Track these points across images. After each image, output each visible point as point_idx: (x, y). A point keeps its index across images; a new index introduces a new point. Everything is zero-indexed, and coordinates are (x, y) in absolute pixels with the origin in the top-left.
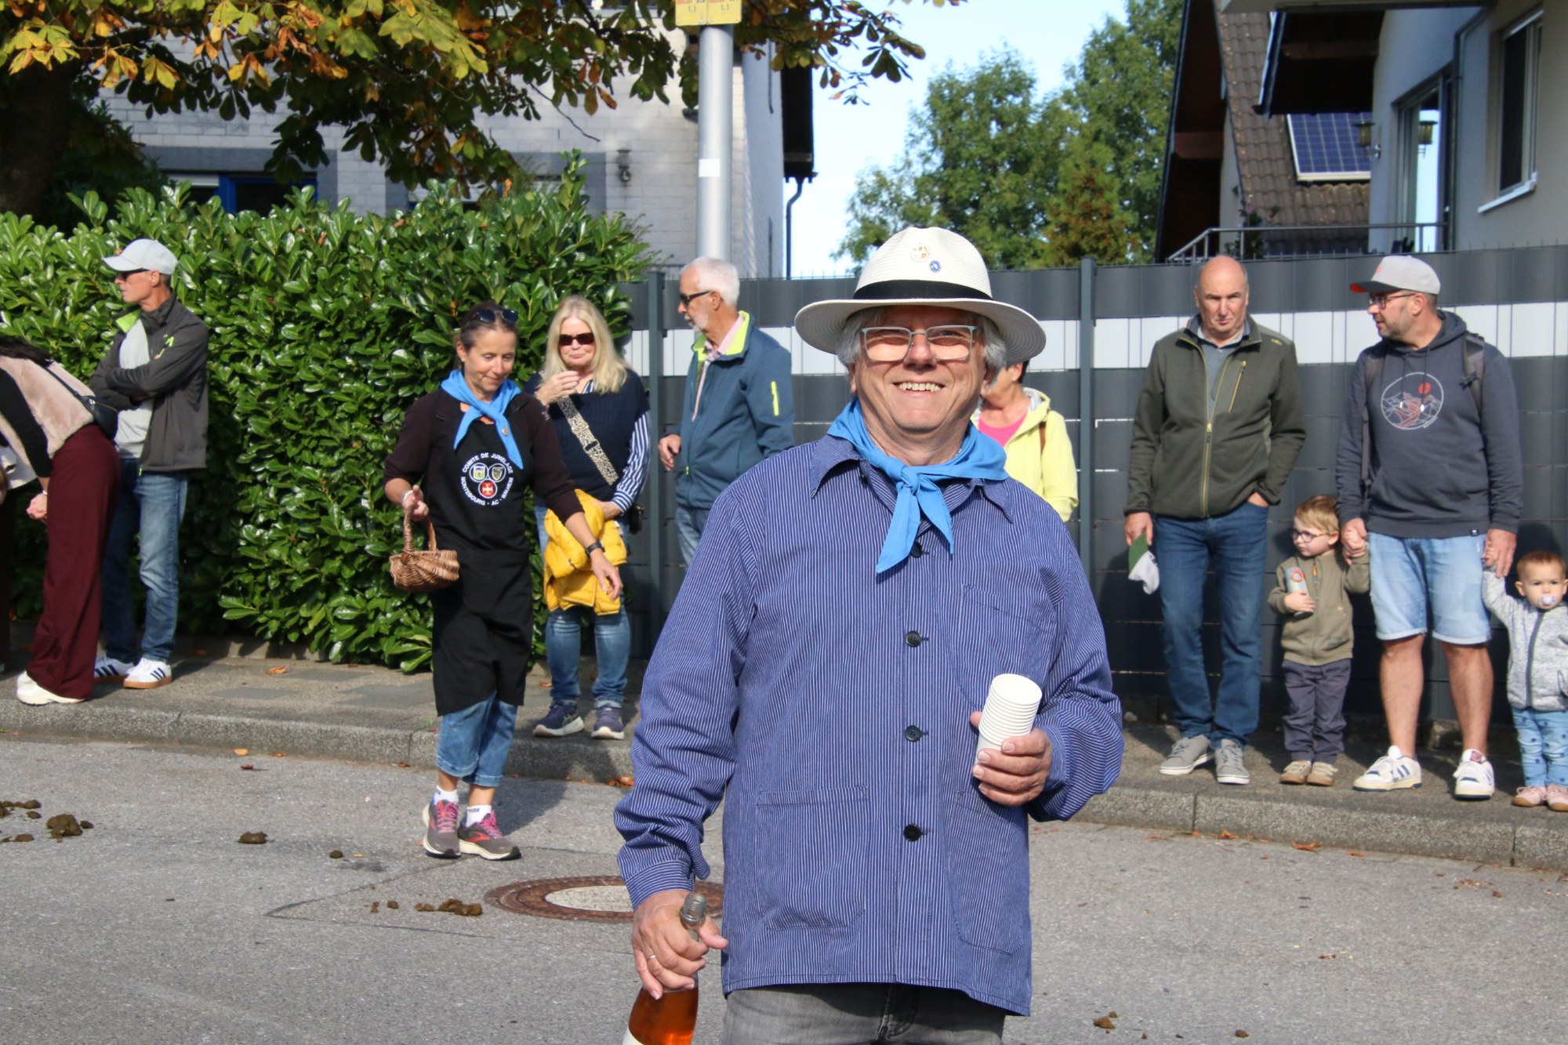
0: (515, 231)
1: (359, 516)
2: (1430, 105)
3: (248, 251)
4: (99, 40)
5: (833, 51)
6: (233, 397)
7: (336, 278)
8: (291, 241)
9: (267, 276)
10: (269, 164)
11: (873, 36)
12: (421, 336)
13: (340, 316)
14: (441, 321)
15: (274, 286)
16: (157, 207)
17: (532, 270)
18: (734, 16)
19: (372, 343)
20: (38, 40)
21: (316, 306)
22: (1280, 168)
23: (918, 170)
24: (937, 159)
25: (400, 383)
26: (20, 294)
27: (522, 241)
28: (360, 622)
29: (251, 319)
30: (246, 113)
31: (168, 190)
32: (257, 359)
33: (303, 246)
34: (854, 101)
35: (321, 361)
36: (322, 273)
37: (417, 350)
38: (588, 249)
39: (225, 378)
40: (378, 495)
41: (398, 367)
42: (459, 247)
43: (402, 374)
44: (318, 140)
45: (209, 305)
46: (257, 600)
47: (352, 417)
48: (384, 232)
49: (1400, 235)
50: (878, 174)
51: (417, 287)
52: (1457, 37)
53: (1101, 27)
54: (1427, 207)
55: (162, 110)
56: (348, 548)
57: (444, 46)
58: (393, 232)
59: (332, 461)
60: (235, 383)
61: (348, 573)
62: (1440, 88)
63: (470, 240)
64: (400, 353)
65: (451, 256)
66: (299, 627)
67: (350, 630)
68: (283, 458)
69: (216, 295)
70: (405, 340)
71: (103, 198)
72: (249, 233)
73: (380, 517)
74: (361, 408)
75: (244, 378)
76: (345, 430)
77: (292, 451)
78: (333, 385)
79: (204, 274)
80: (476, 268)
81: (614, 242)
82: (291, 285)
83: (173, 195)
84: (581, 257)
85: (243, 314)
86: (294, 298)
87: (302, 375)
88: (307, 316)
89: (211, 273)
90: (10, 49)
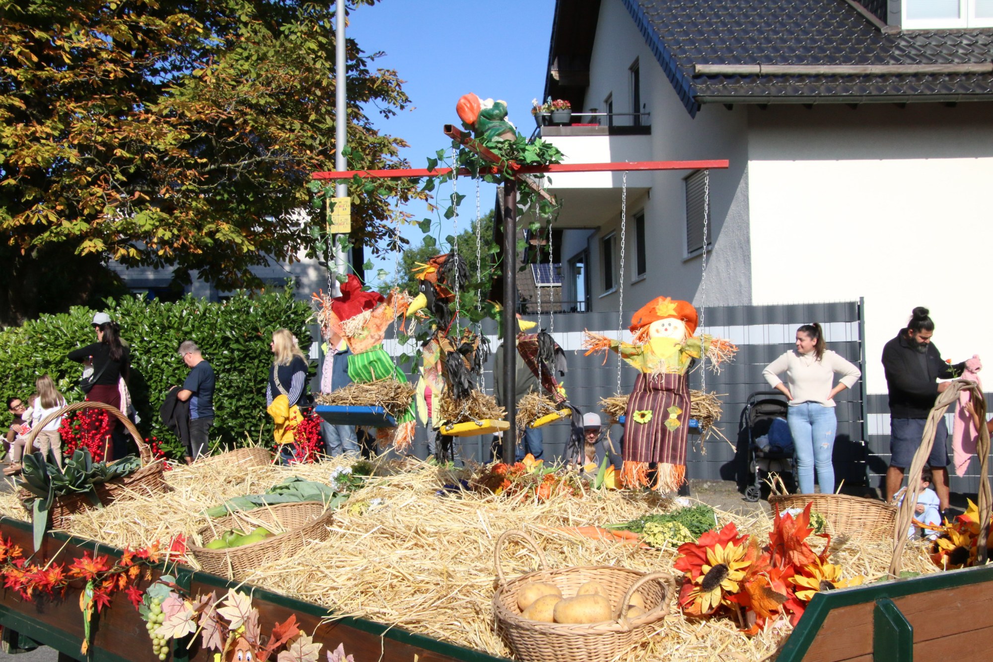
0: (268, 307)
2: (580, 261)
3: (169, 317)
4: (113, 243)
5: (376, 241)
6: (163, 370)
7: (202, 326)
8: (185, 313)
9: (176, 326)
10: (171, 285)
11: (390, 236)
12: (234, 346)
13: (204, 339)
14: (241, 341)
15: (178, 329)
16: (134, 302)
17: (275, 321)
18: (348, 229)
19: (215, 349)
20: (92, 244)
21: (194, 336)
22: (529, 282)
23: (400, 282)
24: (407, 278)
25: (226, 364)
26: (84, 335)
27: (271, 311)
29: (171, 341)
30: (163, 266)
31: (139, 296)
32: (172, 356)
33: (190, 314)
34: (384, 259)
37: (232, 351)
38: (295, 313)
39: (160, 363)
40: (218, 404)
41: (225, 358)
42: (248, 313)
43: (227, 360)
44: (188, 275)
45: (155, 337)
46: (173, 445)
48: (219, 309)
49: (573, 305)
50: (386, 283)
51: (232, 328)
52: (588, 239)
53: (462, 233)
54: (581, 296)
55: (132, 267)
57: (238, 240)
58: (223, 308)
60: (164, 365)
62: (583, 256)
63: (251, 310)
64: (226, 352)
65: (245, 317)
70: (228, 347)
71: (114, 299)
72: (169, 310)
73: (219, 413)
75: (167, 363)
79: (152, 326)
80: (254, 320)
81: (305, 311)
82: (185, 328)
83: (141, 297)
84: (292, 316)
85: (166, 339)
86: (186, 333)
89: (155, 325)
90: (82, 247)
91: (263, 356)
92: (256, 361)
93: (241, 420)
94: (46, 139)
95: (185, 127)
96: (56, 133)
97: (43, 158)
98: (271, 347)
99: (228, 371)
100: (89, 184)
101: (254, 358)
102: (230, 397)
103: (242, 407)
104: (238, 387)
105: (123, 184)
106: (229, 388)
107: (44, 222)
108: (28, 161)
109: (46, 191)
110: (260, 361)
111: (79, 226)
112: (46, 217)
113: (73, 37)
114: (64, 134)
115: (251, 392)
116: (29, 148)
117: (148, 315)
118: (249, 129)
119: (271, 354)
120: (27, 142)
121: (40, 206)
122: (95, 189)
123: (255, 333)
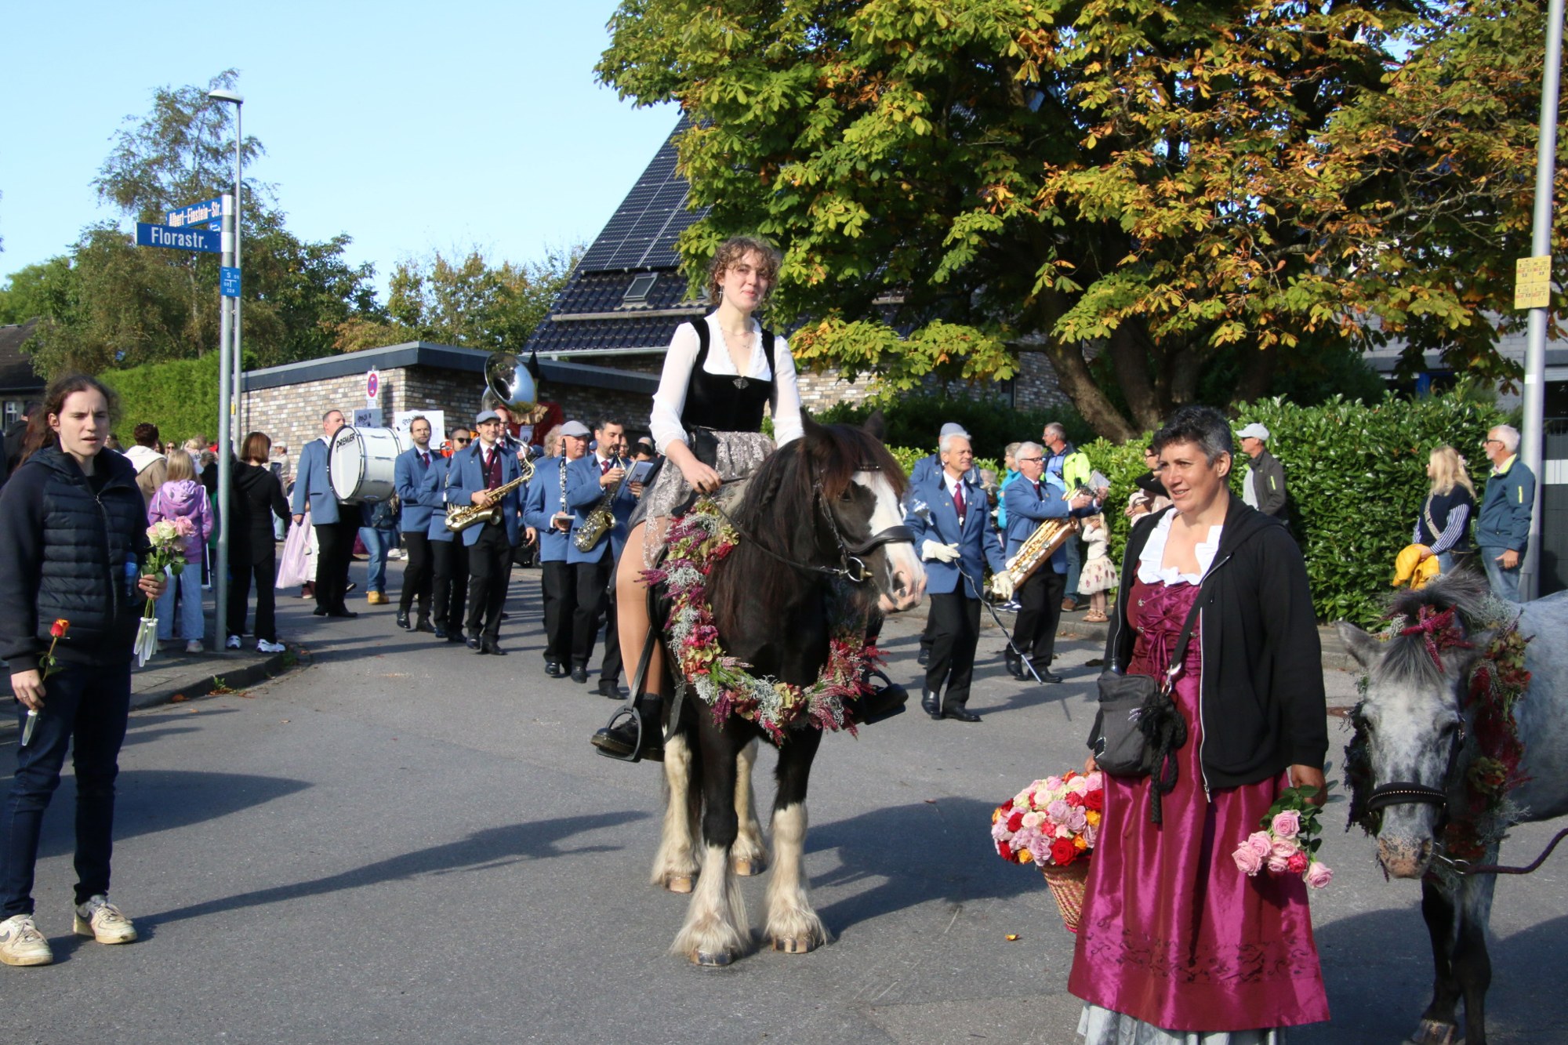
0: (1428, 414)
1: (1349, 555)
3: (1303, 427)
4: (1260, 326)
7: (1342, 440)
8: (1323, 422)
9: (1311, 438)
12: (1378, 467)
13: (1343, 457)
14: (1387, 459)
15: (1313, 443)
16: (1268, 407)
17: (1436, 433)
18: (1546, 303)
19: (1357, 470)
20: (1228, 330)
21: (1332, 453)
25: (1369, 490)
27: (1432, 419)
28: (1350, 607)
29: (1302, 459)
30: (1371, 348)
31: (1275, 399)
32: (1305, 479)
33: (1329, 424)
35: (1333, 479)
36: (1335, 437)
37: (1377, 473)
38: (1472, 420)
40: (1358, 544)
41: (1368, 482)
42: (1399, 423)
43: (1370, 485)
47: (1347, 506)
48: (1366, 416)
51: (1379, 443)
56: (1340, 570)
57: (1443, 313)
58: (1371, 416)
59: (1337, 528)
60: (1295, 491)
61: (1343, 583)
64: (1369, 475)
65: (1394, 427)
66: (1322, 609)
67: (1345, 611)
68: (1315, 527)
69: (1288, 448)
70: (1372, 470)
72: (1305, 418)
73: (1357, 555)
74: (1352, 503)
75: (1300, 489)
76: (1344, 513)
77: (1319, 523)
78: (1340, 491)
79: (1282, 439)
81: (1488, 417)
82: (1321, 443)
84: (1464, 425)
85: (1299, 457)
86: (1322, 449)
87: (1323, 486)
88: (1327, 458)
89: (1285, 438)
90: (1216, 335)
91: (1416, 481)
92: (1407, 487)
93: (1380, 567)
94: (1177, 199)
95: (1355, 163)
96: (1190, 189)
97: (1165, 226)
98: (1425, 471)
99: (1372, 499)
100: (1222, 254)
101: (1404, 484)
102: (1374, 535)
103: (1387, 548)
104: (1382, 522)
105: (1267, 249)
106: (1372, 523)
107: (1165, 307)
108: (1148, 233)
109: (1178, 262)
110: (1412, 488)
111: (1212, 308)
112: (1169, 301)
113: (1216, 62)
114: (1201, 189)
115: (1399, 528)
116: (1151, 214)
117: (1277, 425)
118: (1454, 151)
119: (1425, 479)
120: (1150, 208)
121: (1164, 287)
122: (1232, 261)
123: (1406, 450)
